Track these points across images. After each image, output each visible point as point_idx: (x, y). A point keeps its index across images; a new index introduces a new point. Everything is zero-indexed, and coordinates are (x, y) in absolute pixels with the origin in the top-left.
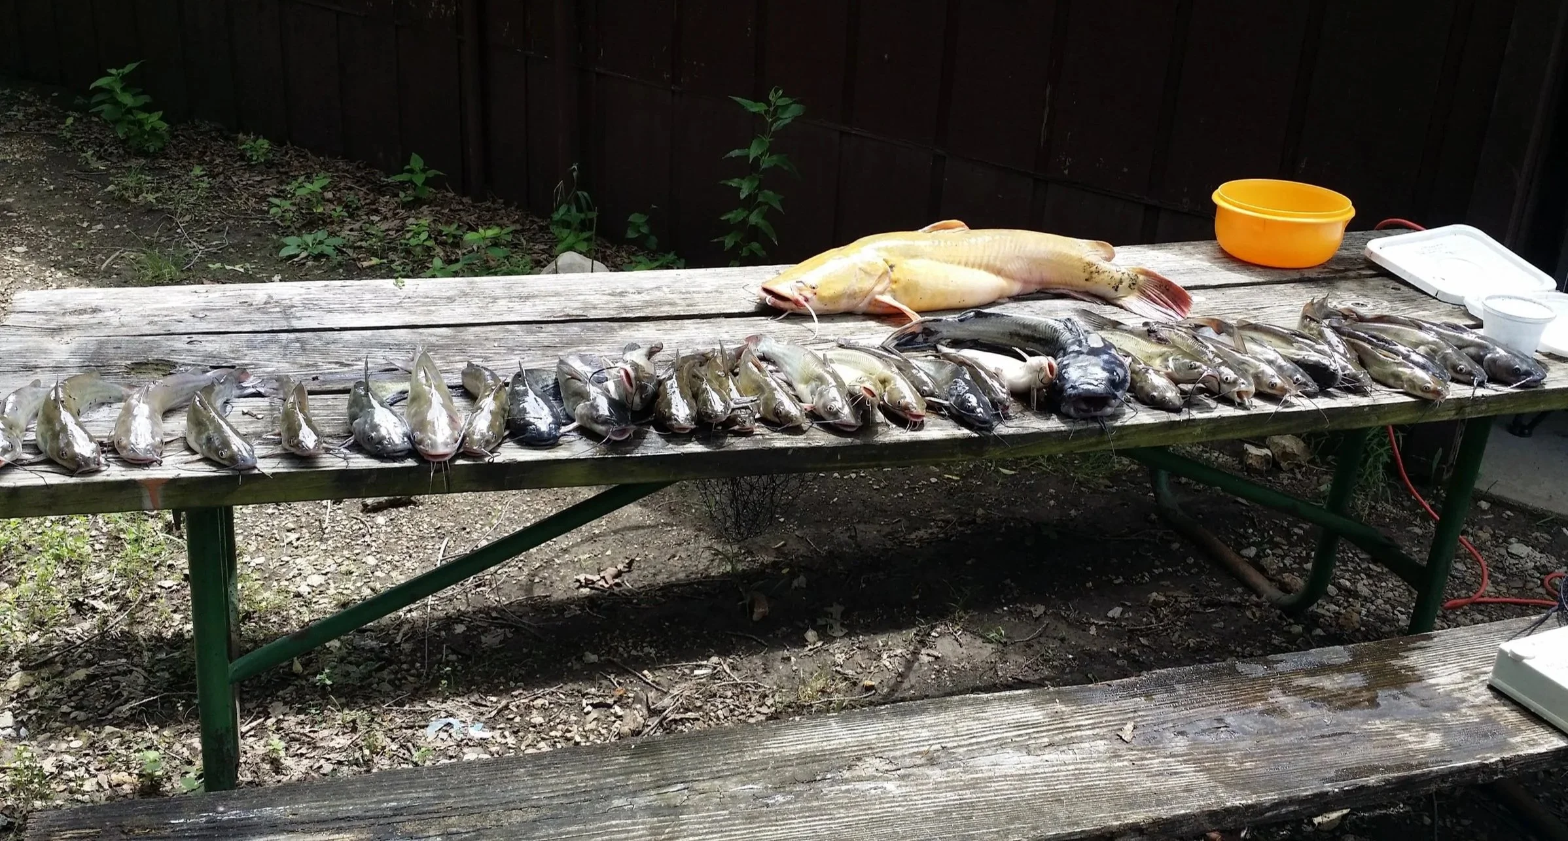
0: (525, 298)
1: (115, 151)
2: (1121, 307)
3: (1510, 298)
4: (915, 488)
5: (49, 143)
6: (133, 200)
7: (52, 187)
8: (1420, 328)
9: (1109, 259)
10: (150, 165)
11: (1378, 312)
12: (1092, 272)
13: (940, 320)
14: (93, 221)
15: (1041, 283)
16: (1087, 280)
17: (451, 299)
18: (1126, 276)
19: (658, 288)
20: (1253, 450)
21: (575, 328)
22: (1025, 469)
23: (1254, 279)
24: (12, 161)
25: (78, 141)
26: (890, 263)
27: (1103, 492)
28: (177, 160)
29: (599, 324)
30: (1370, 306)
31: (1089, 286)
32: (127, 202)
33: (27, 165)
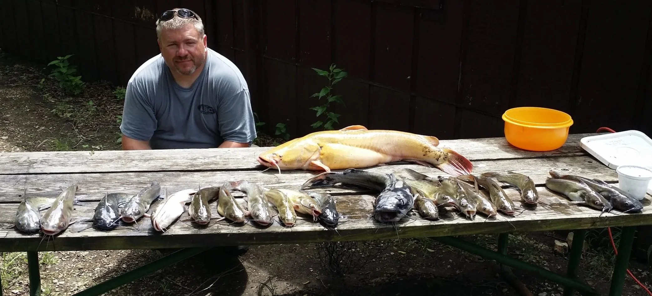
0: (146, 160)
1: (61, 94)
2: (439, 169)
3: (634, 167)
4: (382, 257)
5: (34, 90)
6: (61, 116)
7: (28, 110)
8: (580, 182)
9: (436, 145)
10: (74, 101)
11: (566, 173)
12: (426, 152)
13: (334, 173)
14: (41, 125)
15: (402, 156)
16: (424, 155)
17: (111, 160)
18: (442, 153)
19: (215, 157)
20: (558, 243)
21: (161, 175)
22: (440, 249)
23: (517, 156)
24: (15, 98)
25: (46, 90)
26: (320, 146)
27: (476, 262)
28: (87, 98)
29: (174, 173)
30: (570, 171)
31: (425, 158)
32: (59, 117)
33: (21, 100)
